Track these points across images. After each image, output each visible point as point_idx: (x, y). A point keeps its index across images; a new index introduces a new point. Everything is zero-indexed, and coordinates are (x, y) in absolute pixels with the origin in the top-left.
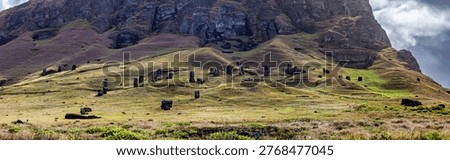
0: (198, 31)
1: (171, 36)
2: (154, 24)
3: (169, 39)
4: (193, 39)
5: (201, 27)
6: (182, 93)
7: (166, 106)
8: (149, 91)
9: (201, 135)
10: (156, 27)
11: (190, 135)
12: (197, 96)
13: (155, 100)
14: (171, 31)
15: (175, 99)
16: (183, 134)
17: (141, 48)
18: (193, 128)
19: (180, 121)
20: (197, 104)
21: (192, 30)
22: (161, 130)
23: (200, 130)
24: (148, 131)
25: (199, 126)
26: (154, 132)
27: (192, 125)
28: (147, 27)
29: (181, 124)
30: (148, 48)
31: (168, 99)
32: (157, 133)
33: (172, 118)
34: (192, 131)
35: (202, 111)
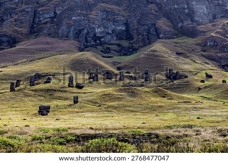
0: (77, 35)
1: (49, 40)
2: (32, 27)
3: (48, 43)
4: (71, 43)
5: (80, 31)
6: (60, 98)
7: (44, 111)
8: (27, 95)
9: (79, 141)
10: (34, 30)
11: (68, 141)
12: (76, 102)
13: (33, 105)
14: (49, 35)
15: (53, 104)
16: (61, 140)
17: (19, 51)
18: (70, 134)
19: (57, 127)
20: (75, 110)
21: (71, 34)
22: (38, 136)
23: (78, 136)
24: (24, 137)
25: (78, 132)
26: (30, 138)
27: (70, 131)
28: (25, 30)
29: (58, 130)
30: (26, 51)
31: (46, 104)
32: (34, 139)
33: (50, 123)
34: (69, 137)
35: (80, 117)
